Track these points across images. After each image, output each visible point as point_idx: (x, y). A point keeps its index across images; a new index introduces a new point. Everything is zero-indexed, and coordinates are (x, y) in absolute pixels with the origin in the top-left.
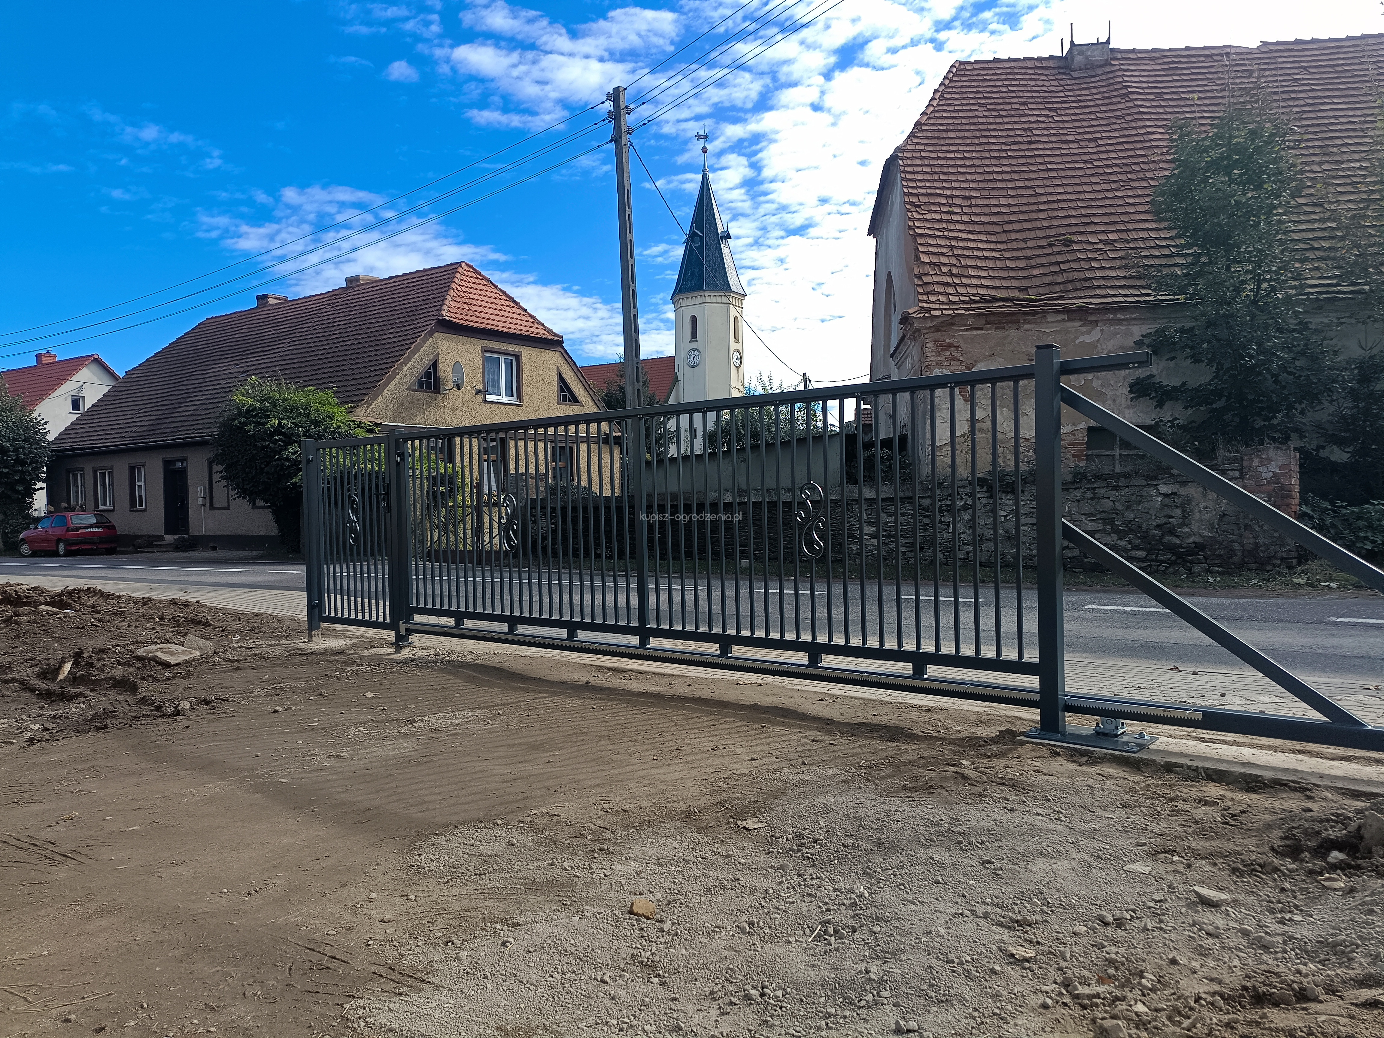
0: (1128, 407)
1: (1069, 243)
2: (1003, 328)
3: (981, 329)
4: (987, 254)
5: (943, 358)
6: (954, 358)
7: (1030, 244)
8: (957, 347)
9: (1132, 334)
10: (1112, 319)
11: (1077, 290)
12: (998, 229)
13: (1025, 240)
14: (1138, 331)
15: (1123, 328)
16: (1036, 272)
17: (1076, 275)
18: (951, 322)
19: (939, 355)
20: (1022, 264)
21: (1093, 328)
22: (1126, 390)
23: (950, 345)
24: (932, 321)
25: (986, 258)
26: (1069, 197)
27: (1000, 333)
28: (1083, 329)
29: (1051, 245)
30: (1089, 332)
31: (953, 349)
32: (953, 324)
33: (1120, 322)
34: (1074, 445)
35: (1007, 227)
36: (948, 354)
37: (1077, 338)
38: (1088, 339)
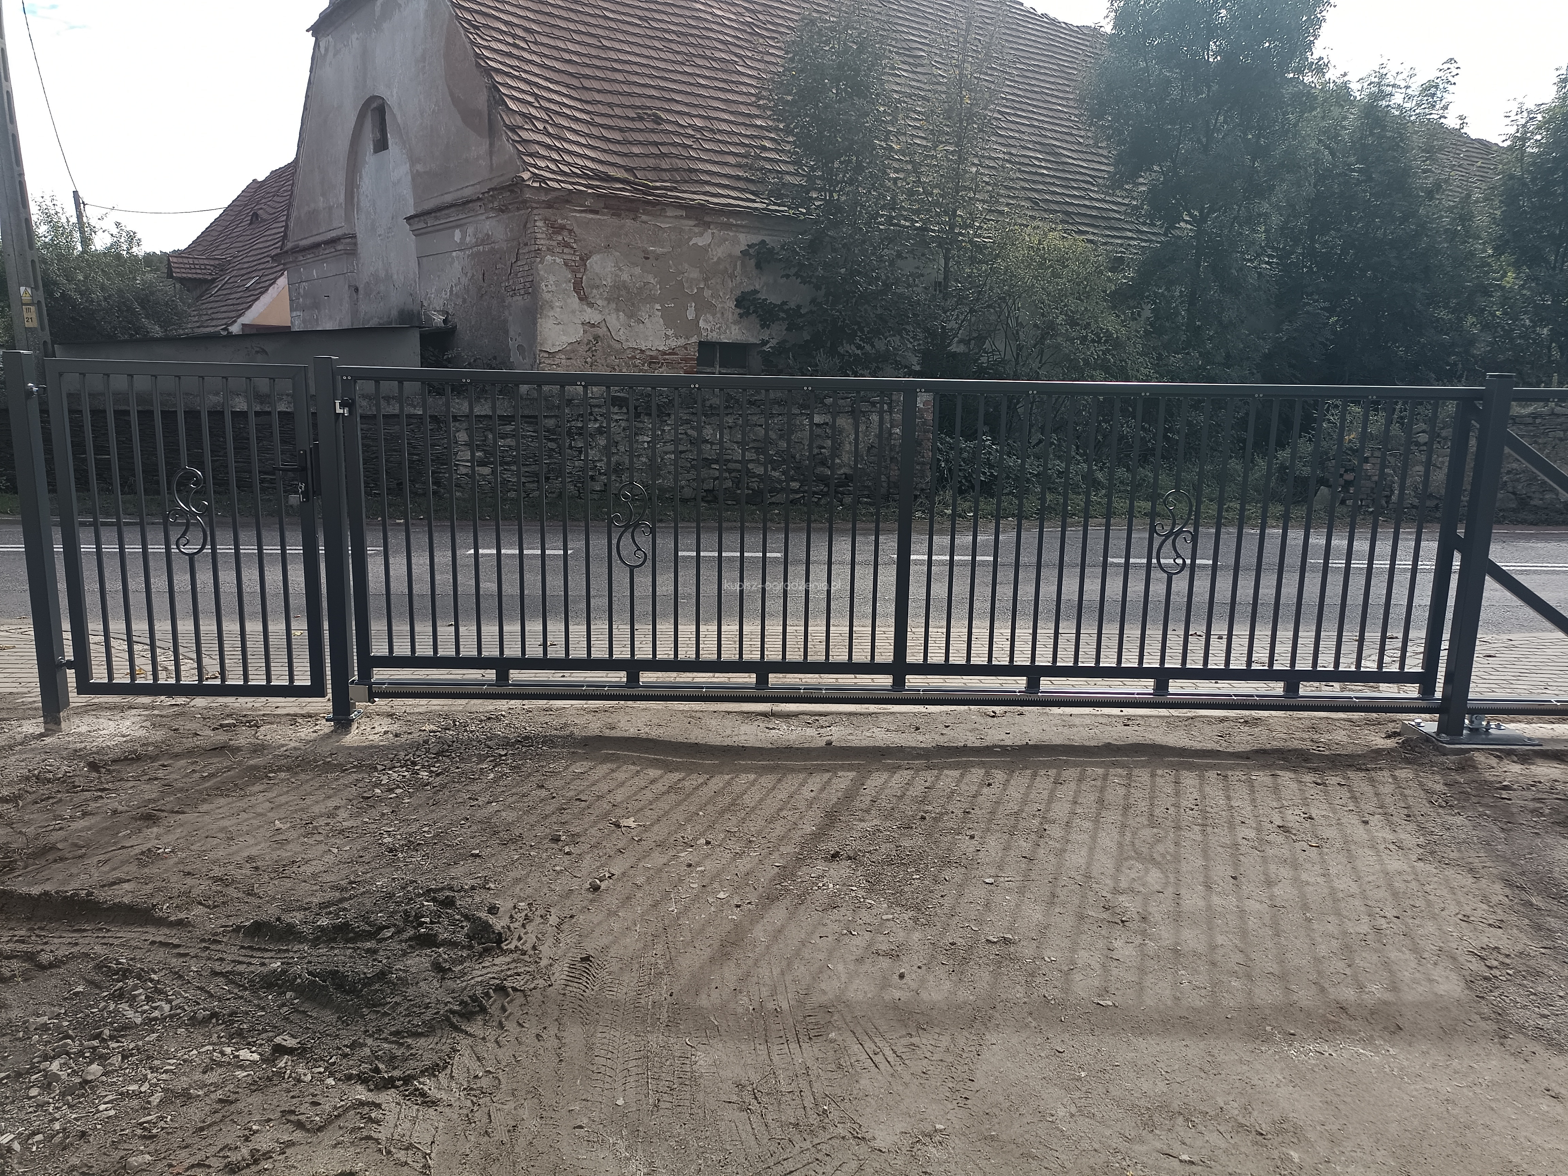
0: (735, 323)
1: (658, 120)
2: (619, 215)
3: (596, 212)
4: (578, 115)
5: (555, 243)
6: (567, 245)
7: (618, 111)
8: (571, 231)
9: (739, 243)
10: (725, 224)
11: (686, 182)
12: (576, 82)
13: (610, 105)
14: (745, 239)
15: (731, 234)
16: (636, 150)
17: (680, 164)
18: (567, 198)
19: (551, 239)
20: (617, 136)
21: (705, 230)
22: (732, 304)
23: (563, 228)
24: (546, 194)
25: (577, 120)
26: (638, 60)
27: (615, 221)
28: (696, 230)
29: (641, 119)
30: (701, 234)
31: (566, 233)
32: (568, 202)
33: (728, 226)
34: (686, 360)
35: (587, 83)
36: (560, 238)
37: (690, 239)
38: (701, 241)
